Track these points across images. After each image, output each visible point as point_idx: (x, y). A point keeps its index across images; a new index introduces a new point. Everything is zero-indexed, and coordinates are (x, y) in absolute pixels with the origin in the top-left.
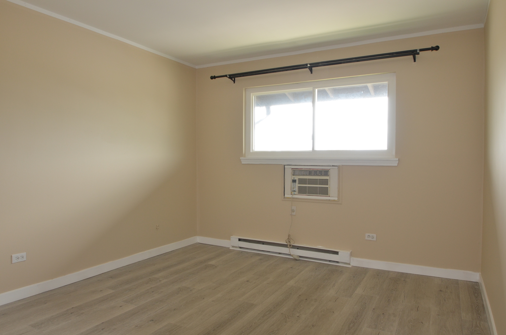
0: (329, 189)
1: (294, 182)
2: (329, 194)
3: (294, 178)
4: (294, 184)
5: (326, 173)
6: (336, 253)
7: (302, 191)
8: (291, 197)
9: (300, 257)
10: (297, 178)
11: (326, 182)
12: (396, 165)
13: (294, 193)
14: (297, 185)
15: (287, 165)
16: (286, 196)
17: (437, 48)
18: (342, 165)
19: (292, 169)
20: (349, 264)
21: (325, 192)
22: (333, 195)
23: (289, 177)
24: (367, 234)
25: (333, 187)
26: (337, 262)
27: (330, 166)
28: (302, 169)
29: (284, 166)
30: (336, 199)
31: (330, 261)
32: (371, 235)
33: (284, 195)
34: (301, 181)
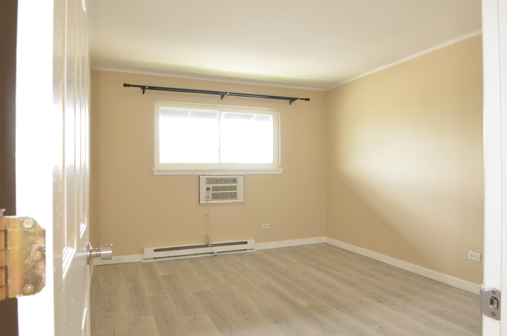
0: (237, 193)
1: (208, 189)
2: (237, 197)
3: (208, 186)
4: (208, 191)
5: (235, 181)
6: (246, 243)
7: (215, 197)
8: (206, 203)
9: (218, 252)
10: (210, 186)
11: (235, 188)
12: (281, 173)
13: (208, 199)
14: (211, 192)
15: (202, 175)
16: (201, 202)
17: (308, 100)
18: (246, 174)
19: (206, 178)
20: (253, 249)
21: (234, 196)
22: (240, 197)
23: (204, 186)
24: (264, 225)
25: (240, 192)
26: (246, 250)
27: (238, 175)
28: (215, 178)
29: (199, 176)
30: (242, 201)
31: (239, 250)
32: (266, 224)
33: (199, 202)
34: (214, 189)
